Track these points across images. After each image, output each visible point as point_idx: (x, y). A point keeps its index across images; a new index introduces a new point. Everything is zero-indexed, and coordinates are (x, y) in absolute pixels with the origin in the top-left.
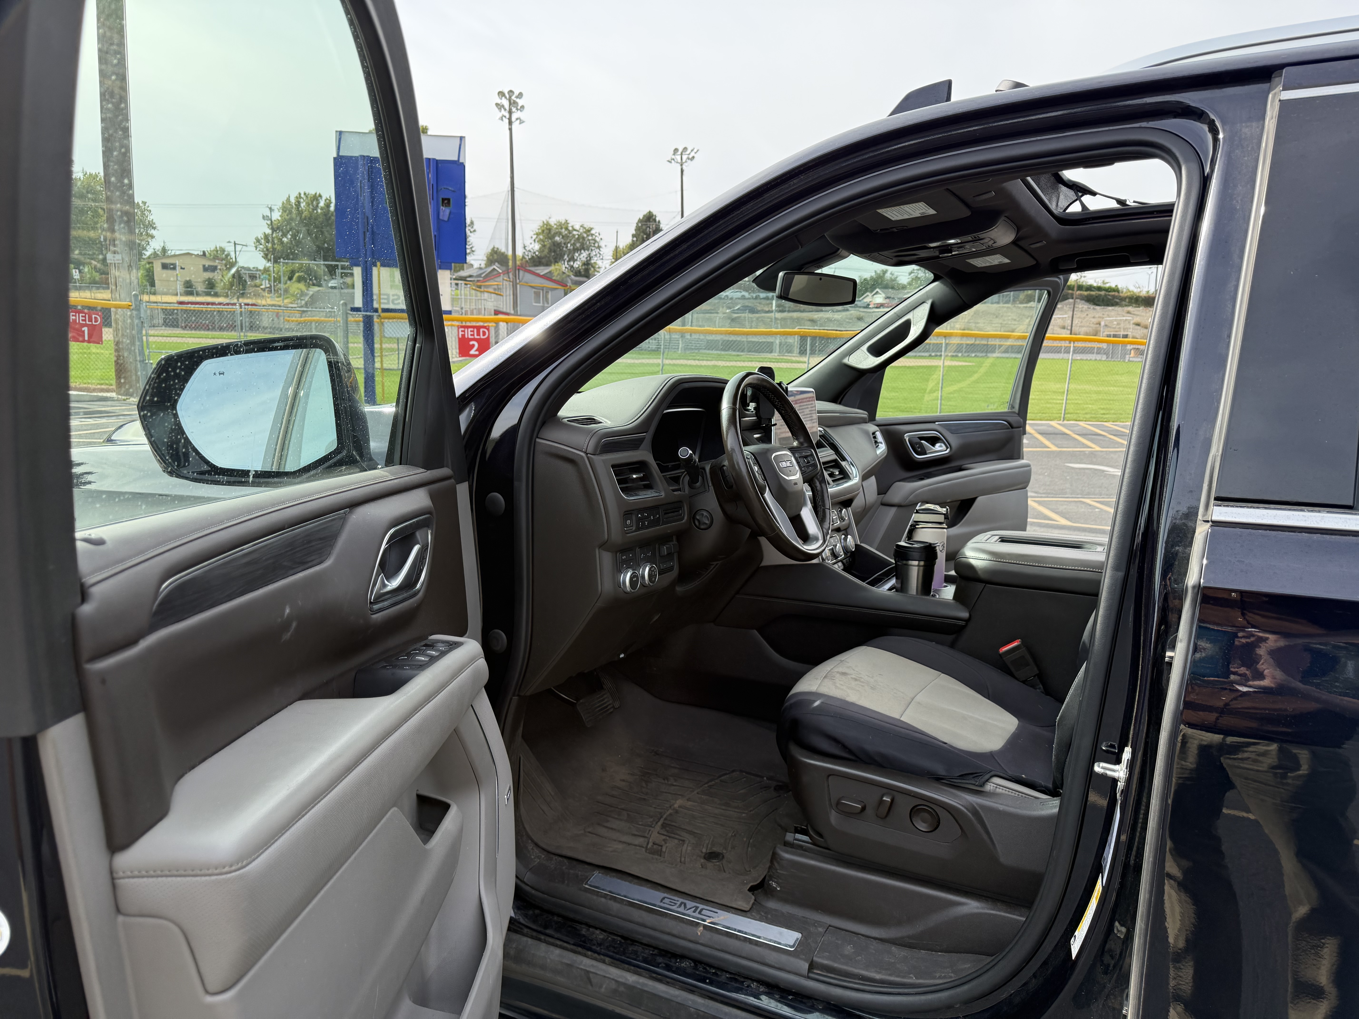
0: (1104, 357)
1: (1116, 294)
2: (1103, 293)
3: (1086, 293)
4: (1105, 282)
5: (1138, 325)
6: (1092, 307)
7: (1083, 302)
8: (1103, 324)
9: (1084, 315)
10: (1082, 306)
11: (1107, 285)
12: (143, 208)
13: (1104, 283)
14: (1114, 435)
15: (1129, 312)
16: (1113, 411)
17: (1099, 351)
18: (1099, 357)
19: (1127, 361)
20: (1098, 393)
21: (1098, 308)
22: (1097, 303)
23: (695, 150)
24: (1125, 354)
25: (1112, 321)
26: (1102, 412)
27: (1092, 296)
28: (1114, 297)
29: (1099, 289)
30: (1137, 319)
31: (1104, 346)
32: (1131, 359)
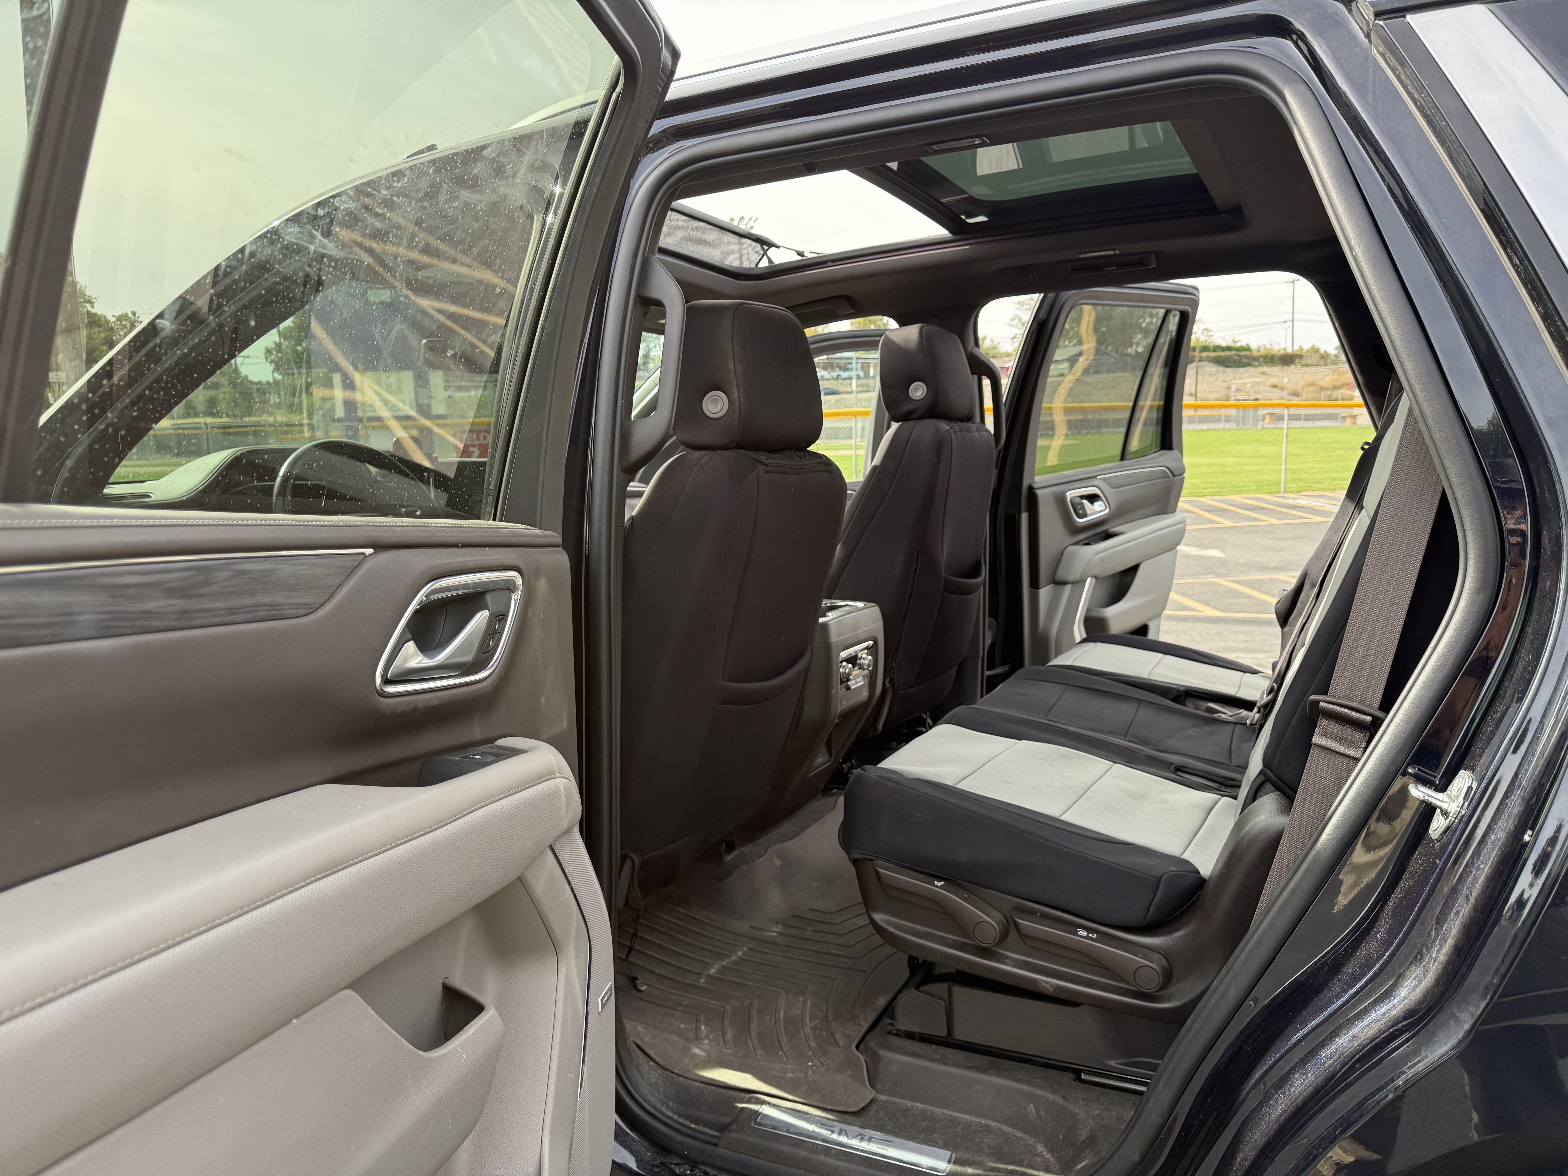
0: (1234, 425)
1: (1248, 353)
2: (1233, 352)
3: (1213, 354)
4: (1236, 340)
5: (1275, 386)
6: (1222, 369)
7: (1211, 364)
8: (1234, 387)
9: (1212, 379)
10: (1212, 368)
11: (1238, 345)
12: (133, 318)
13: (1235, 342)
14: (1206, 511)
15: (1263, 373)
16: (1215, 485)
17: (1228, 419)
18: (1227, 425)
19: (1259, 427)
20: (1209, 465)
21: (1228, 370)
22: (1229, 364)
23: (754, 219)
24: (1258, 420)
25: (1245, 384)
26: (1203, 486)
27: (1220, 357)
28: (1246, 357)
29: (1229, 349)
30: (1273, 381)
31: (1233, 412)
32: (1265, 426)
